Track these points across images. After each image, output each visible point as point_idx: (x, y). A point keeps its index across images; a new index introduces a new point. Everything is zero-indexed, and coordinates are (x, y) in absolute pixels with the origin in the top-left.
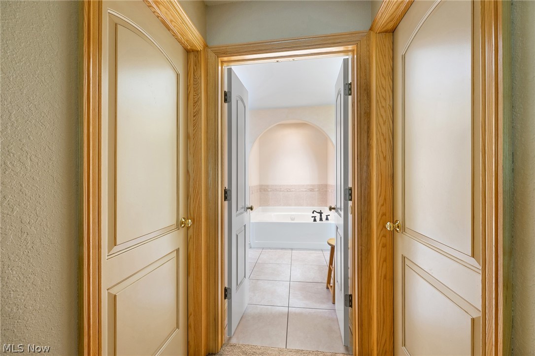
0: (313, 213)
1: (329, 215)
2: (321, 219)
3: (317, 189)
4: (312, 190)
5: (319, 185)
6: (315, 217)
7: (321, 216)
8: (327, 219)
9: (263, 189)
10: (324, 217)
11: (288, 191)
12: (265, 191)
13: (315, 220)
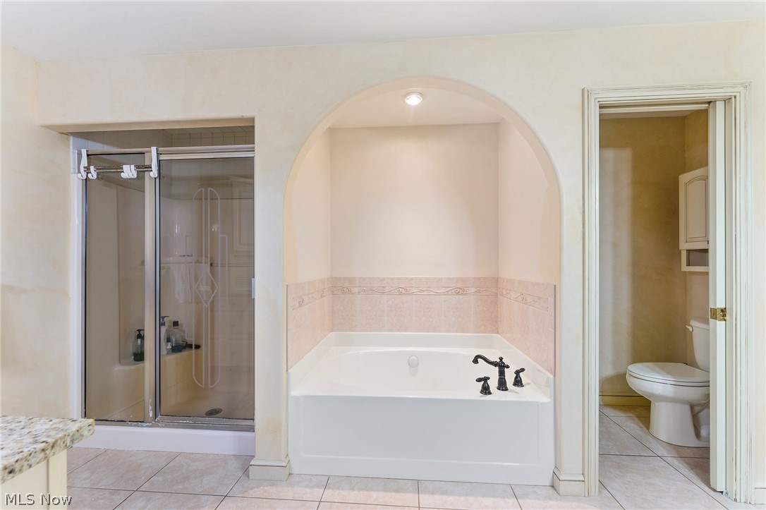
0: (475, 361)
1: (523, 370)
2: (502, 385)
3: (473, 290)
4: (460, 291)
5: (479, 279)
6: (486, 379)
7: (502, 373)
8: (518, 382)
9: (339, 288)
10: (510, 377)
11: (401, 294)
12: (344, 292)
13: (486, 390)
